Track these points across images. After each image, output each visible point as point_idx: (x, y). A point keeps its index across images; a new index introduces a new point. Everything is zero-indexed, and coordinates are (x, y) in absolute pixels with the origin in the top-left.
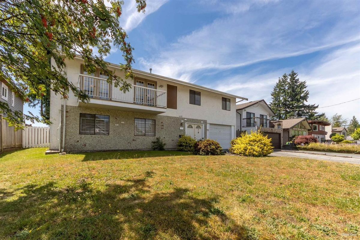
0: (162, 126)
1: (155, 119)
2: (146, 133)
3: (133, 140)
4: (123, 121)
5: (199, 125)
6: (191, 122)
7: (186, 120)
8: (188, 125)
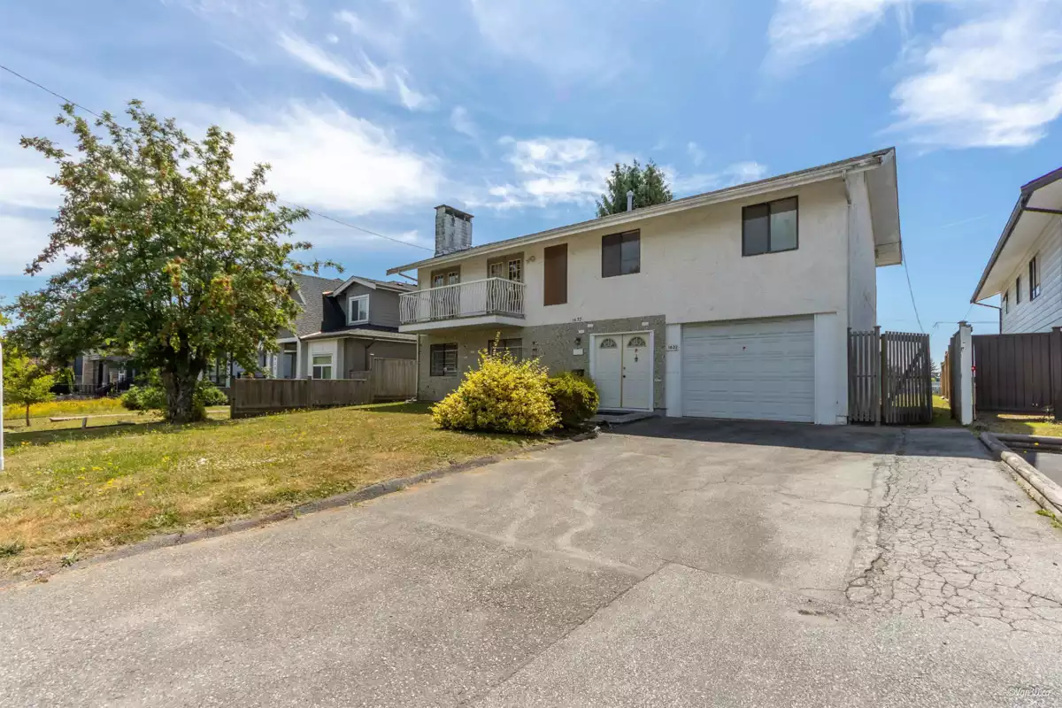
0: (534, 350)
1: (521, 336)
5: (637, 336)
6: (611, 330)
7: (591, 325)
8: (600, 340)
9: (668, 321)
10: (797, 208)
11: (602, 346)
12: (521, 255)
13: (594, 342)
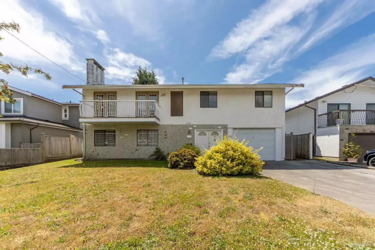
0: (165, 135)
1: (157, 129)
2: (149, 144)
3: (136, 150)
4: (126, 134)
5: (216, 131)
6: (203, 128)
7: (195, 126)
8: (199, 132)
9: (228, 127)
10: (272, 95)
11: (199, 134)
12: (158, 92)
13: (196, 133)
